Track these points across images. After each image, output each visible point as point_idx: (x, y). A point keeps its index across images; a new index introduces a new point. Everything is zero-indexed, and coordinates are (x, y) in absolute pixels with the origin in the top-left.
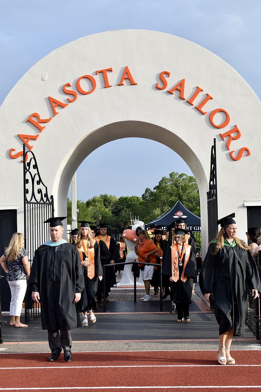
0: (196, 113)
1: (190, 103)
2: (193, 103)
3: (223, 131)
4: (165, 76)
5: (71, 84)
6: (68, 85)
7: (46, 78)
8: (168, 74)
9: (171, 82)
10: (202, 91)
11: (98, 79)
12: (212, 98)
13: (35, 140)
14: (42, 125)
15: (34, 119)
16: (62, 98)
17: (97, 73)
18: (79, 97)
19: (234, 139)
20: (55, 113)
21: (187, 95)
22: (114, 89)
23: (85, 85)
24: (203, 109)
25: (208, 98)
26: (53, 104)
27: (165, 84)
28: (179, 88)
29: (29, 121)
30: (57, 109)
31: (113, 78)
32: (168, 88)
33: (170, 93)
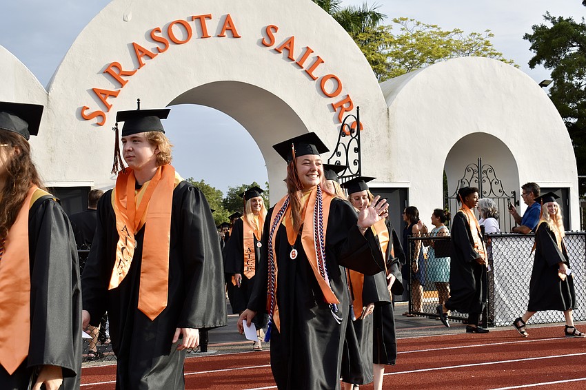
0: (305, 78)
1: (299, 65)
2: (303, 66)
3: (334, 101)
4: (271, 30)
5: (161, 30)
6: (158, 30)
7: (130, 18)
8: (275, 29)
9: (279, 39)
10: (313, 52)
11: (193, 25)
12: (323, 62)
13: (115, 97)
14: (124, 78)
15: (114, 70)
16: (150, 46)
17: (192, 18)
18: (171, 46)
19: (346, 111)
20: (140, 65)
21: (297, 55)
22: (213, 41)
23: (178, 33)
24: (314, 74)
25: (319, 61)
26: (139, 53)
27: (272, 40)
28: (287, 46)
29: (107, 72)
30: (143, 60)
31: (212, 26)
32: (276, 45)
33: (278, 51)
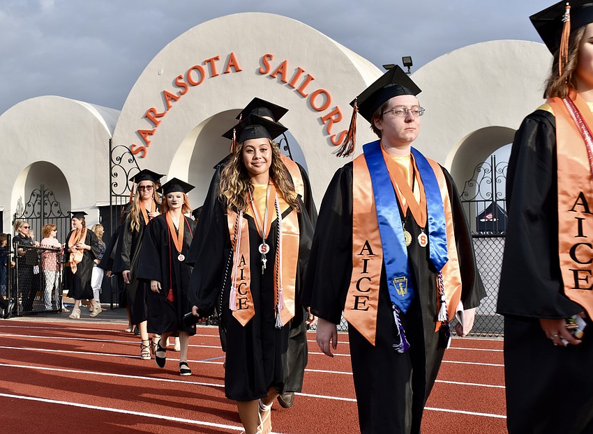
0: (297, 96)
1: (291, 86)
2: (294, 86)
3: (323, 114)
4: (267, 59)
5: (183, 76)
6: (180, 78)
7: (162, 72)
8: (269, 56)
9: (274, 65)
10: (303, 71)
11: (206, 68)
12: (313, 79)
13: (152, 134)
14: (158, 119)
15: (151, 114)
16: (174, 91)
17: (204, 63)
18: (190, 88)
19: (334, 122)
20: (168, 107)
21: (288, 78)
22: (221, 77)
23: (195, 76)
24: (304, 92)
25: (309, 78)
26: (168, 97)
27: (267, 67)
28: (281, 71)
29: (147, 116)
30: (171, 103)
31: (219, 66)
32: (270, 72)
33: (272, 76)
